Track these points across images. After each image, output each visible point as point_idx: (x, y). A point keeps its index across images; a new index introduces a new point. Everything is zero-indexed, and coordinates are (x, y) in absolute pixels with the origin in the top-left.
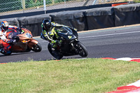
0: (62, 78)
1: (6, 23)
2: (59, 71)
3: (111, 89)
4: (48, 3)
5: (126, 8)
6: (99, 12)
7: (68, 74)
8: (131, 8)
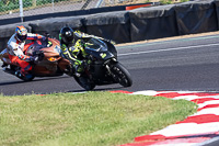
0: (48, 122)
2: (43, 112)
3: (125, 140)
4: (27, 5)
5: (148, 13)
6: (105, 19)
7: (57, 116)
8: (156, 12)
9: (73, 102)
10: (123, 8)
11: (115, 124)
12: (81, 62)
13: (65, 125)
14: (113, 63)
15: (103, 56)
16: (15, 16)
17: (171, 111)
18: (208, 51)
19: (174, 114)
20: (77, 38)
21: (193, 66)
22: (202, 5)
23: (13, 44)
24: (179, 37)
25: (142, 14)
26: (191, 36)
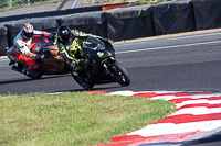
1: (28, 26)
2: (19, 113)
3: (102, 140)
4: (3, 5)
7: (34, 117)
9: (49, 103)
10: (100, 8)
11: (92, 125)
12: (78, 61)
13: (42, 126)
14: (111, 62)
15: (100, 54)
17: (149, 112)
18: (186, 51)
19: (152, 114)
20: (74, 37)
21: (170, 66)
22: (180, 5)
23: (19, 42)
24: (156, 37)
25: (118, 14)
26: (169, 35)
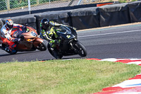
0: (47, 79)
1: (10, 21)
2: (44, 72)
3: (96, 90)
4: (33, 3)
5: (111, 9)
6: (83, 12)
7: (53, 75)
8: (116, 8)
9: (63, 66)
10: (95, 5)
11: (90, 80)
12: (54, 41)
13: (58, 81)
15: (68, 37)
16: (25, 10)
17: (126, 72)
19: (128, 73)
20: (52, 26)
24: (131, 24)
25: (107, 9)
26: (139, 23)
